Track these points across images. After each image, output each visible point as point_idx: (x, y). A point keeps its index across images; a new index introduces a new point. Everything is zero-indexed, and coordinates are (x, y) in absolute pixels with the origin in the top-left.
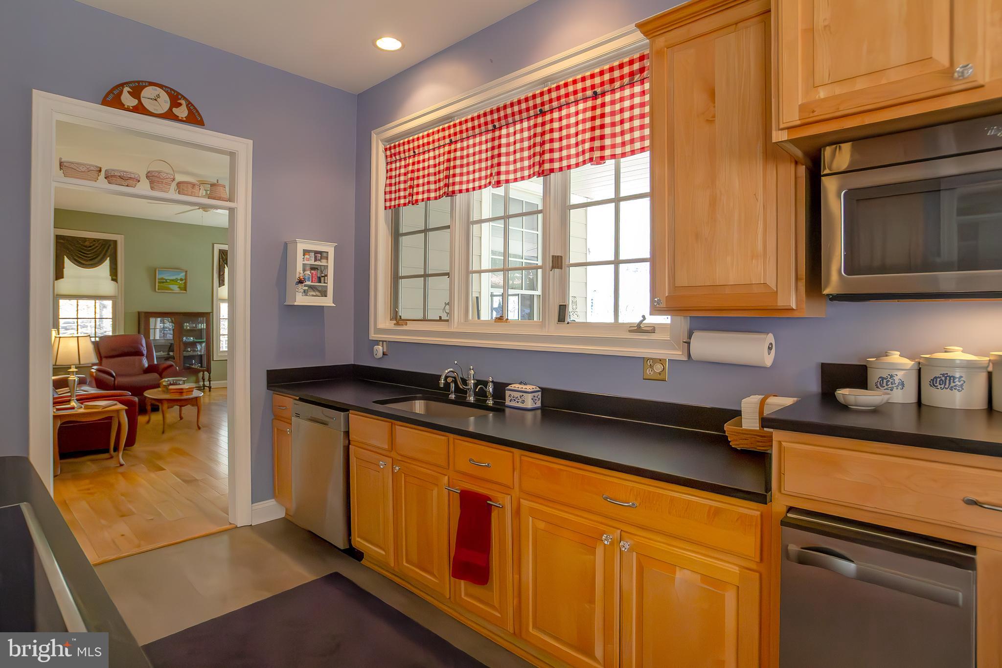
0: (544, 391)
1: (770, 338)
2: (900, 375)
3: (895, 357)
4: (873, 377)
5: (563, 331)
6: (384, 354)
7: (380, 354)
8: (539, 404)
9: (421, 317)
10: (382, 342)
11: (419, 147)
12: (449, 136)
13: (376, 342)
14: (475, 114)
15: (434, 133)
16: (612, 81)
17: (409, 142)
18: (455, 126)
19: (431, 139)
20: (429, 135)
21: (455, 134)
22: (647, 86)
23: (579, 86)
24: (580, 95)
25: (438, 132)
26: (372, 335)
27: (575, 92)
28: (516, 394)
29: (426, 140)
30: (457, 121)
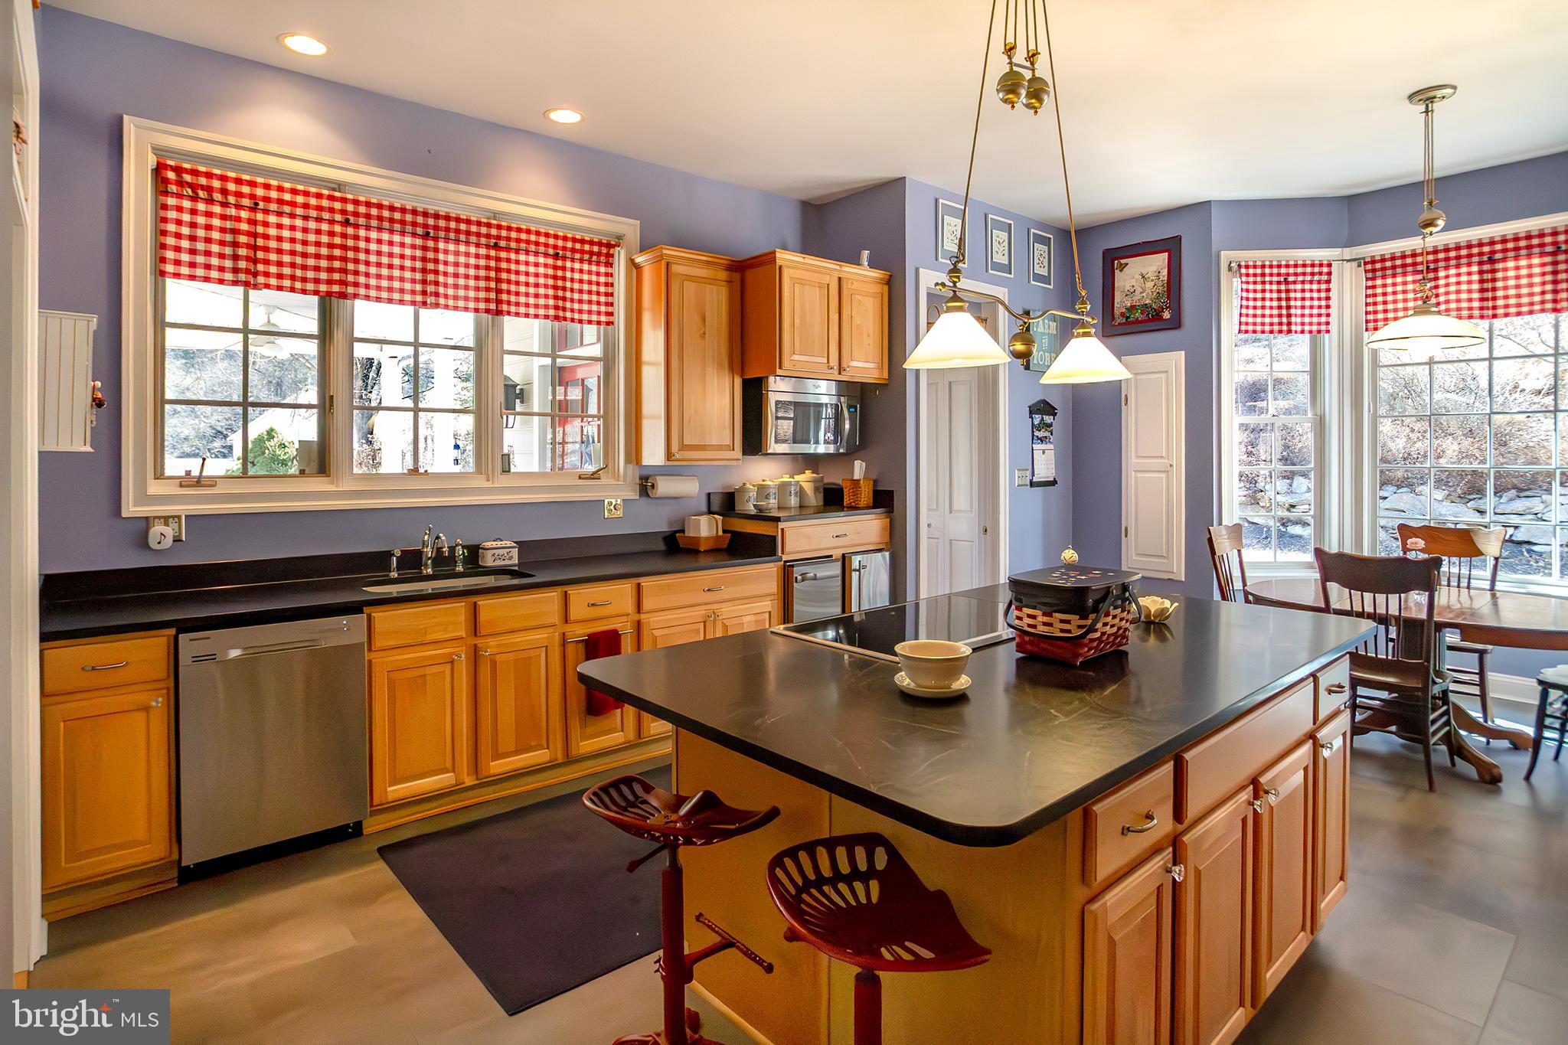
3: (749, 485)
7: (168, 542)
10: (166, 520)
11: (267, 200)
12: (343, 212)
13: (147, 521)
14: (397, 205)
15: (306, 194)
16: (573, 250)
17: (238, 181)
18: (356, 202)
19: (300, 199)
20: (294, 192)
21: (356, 214)
22: (602, 269)
23: (542, 239)
24: (542, 249)
25: (319, 196)
26: (131, 508)
27: (537, 244)
28: (501, 552)
29: (287, 197)
30: (362, 199)
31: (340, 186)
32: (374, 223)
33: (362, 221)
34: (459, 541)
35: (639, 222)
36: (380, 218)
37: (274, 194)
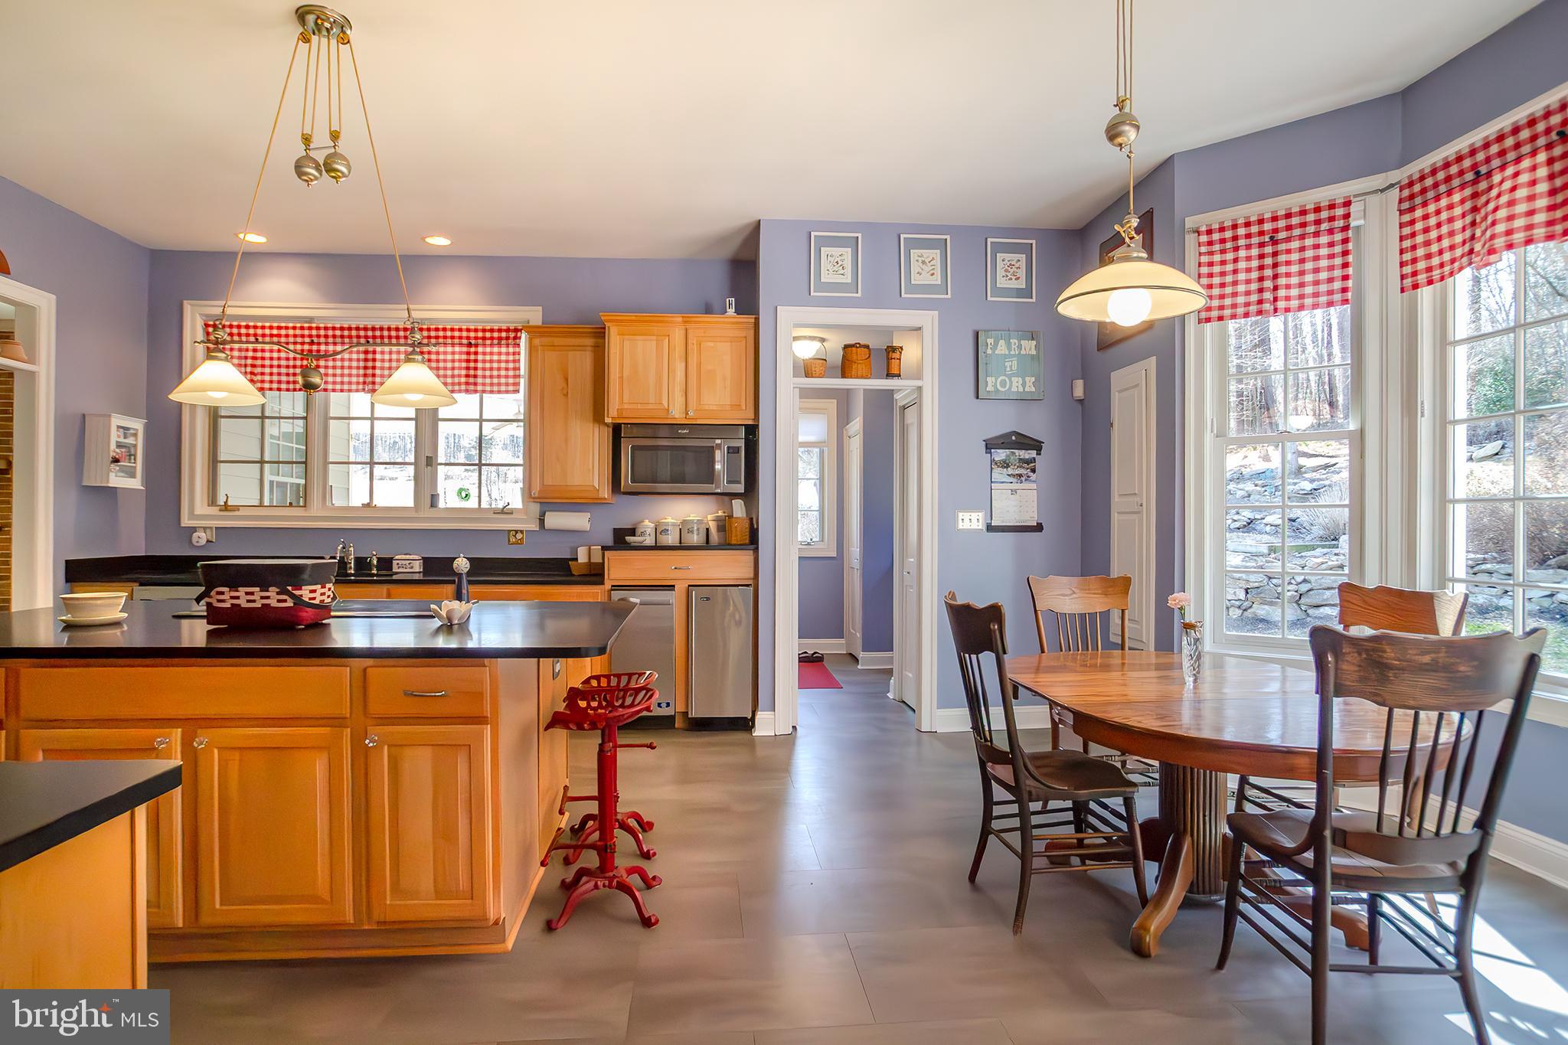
0: (424, 559)
1: (588, 515)
2: (649, 531)
3: (647, 522)
4: (638, 532)
5: (432, 513)
6: (208, 541)
7: (203, 542)
8: (422, 570)
9: (257, 503)
10: (205, 529)
11: (264, 335)
12: (310, 336)
13: (194, 529)
14: (346, 326)
15: (287, 328)
16: (484, 338)
17: (247, 327)
18: (318, 328)
19: (283, 332)
20: (279, 328)
21: (318, 336)
22: (511, 350)
23: (457, 334)
24: (457, 341)
25: (294, 328)
26: (186, 522)
27: (453, 337)
28: (404, 562)
29: (275, 332)
30: (322, 325)
31: (311, 320)
32: (331, 340)
33: (322, 340)
34: (374, 553)
35: (541, 308)
36: (334, 336)
37: (267, 331)
